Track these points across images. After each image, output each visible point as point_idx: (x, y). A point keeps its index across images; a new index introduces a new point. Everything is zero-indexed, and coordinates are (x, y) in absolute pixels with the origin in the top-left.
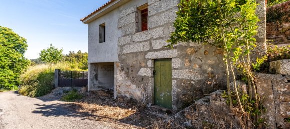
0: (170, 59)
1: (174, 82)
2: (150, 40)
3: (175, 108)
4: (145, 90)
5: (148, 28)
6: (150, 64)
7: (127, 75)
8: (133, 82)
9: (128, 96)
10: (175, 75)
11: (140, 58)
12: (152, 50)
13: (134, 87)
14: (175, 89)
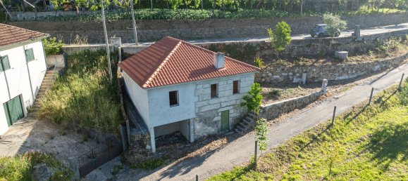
0: (228, 111)
1: (231, 119)
2: (220, 103)
3: (231, 128)
4: (217, 126)
5: (219, 96)
6: (220, 114)
7: (205, 123)
8: (209, 126)
9: (206, 135)
10: (231, 116)
11: (214, 112)
12: (221, 107)
13: (210, 128)
14: (231, 120)
